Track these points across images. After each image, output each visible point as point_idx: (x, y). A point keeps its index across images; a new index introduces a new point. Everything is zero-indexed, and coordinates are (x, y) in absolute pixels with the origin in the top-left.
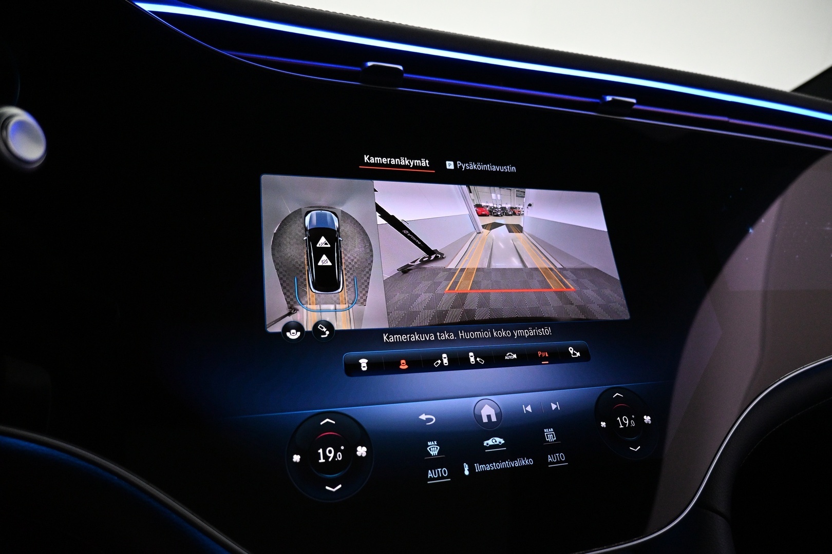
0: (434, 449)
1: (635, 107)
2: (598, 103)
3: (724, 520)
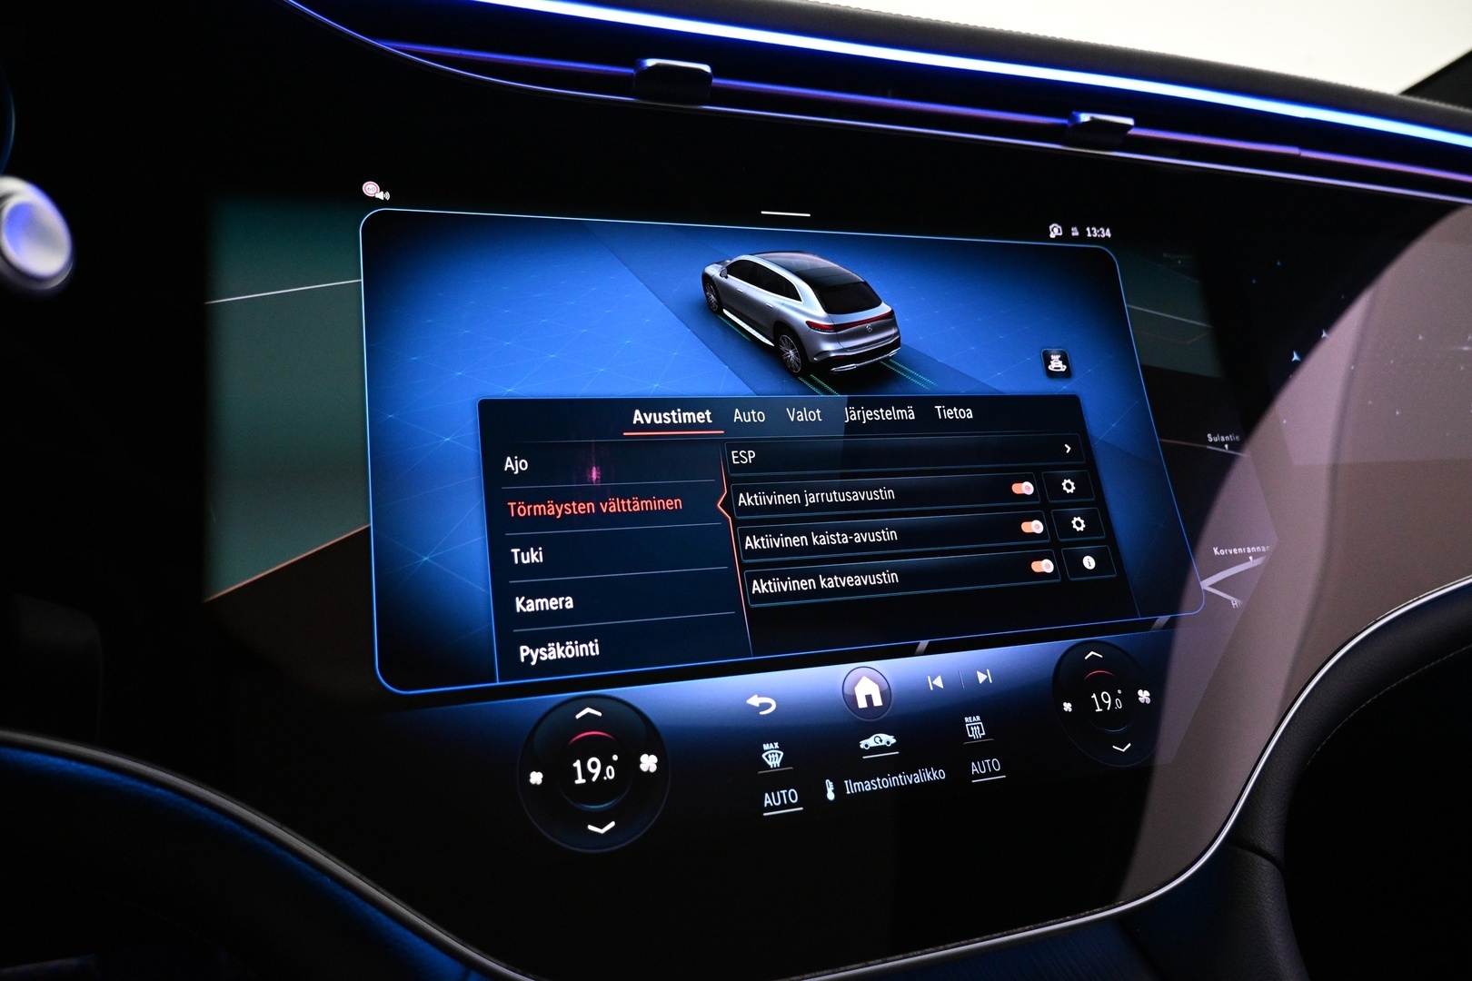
0: (773, 757)
1: (1132, 132)
2: (1064, 125)
3: (1273, 866)
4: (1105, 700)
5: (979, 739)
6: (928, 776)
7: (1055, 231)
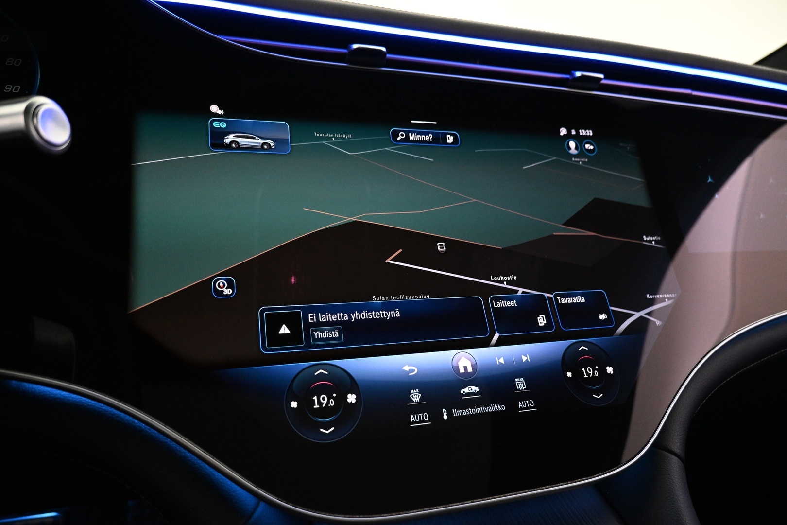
0: (416, 396)
1: (603, 82)
2: (567, 78)
3: (679, 460)
4: (589, 372)
5: (523, 390)
6: (496, 408)
7: (563, 132)
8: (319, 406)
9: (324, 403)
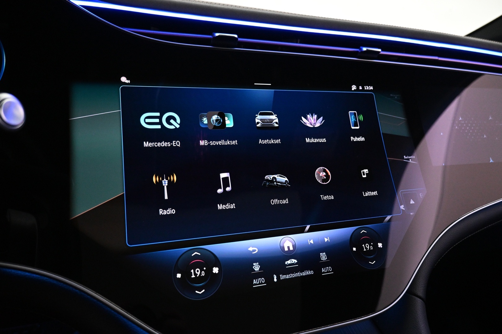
0: (257, 267)
1: (381, 53)
2: (358, 51)
3: (422, 301)
4: (367, 247)
5: (325, 260)
6: (308, 273)
7: (354, 88)
8: (194, 276)
9: (197, 274)
